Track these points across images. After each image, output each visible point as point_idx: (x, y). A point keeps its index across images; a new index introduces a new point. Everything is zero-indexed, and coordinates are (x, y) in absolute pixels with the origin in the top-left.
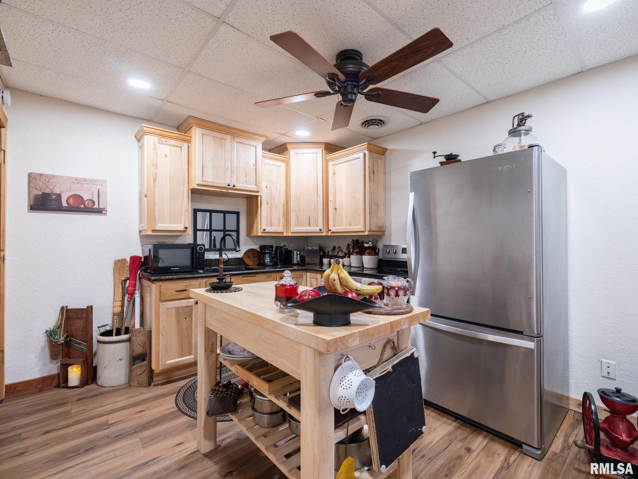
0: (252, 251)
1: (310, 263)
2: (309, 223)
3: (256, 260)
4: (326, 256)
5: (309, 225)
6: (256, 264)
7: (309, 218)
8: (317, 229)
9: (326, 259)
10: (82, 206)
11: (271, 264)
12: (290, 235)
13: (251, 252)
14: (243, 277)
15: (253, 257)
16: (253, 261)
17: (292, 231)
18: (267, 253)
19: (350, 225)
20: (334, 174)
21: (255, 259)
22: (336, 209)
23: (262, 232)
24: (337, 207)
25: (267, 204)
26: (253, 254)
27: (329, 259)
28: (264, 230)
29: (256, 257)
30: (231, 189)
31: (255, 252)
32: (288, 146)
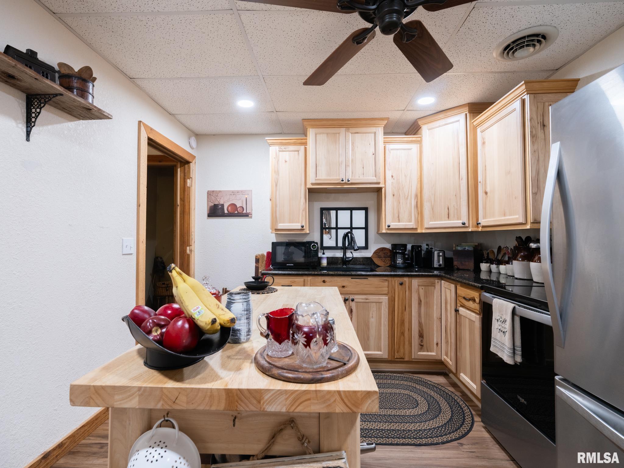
0: (383, 250)
1: (461, 267)
2: (448, 215)
3: (388, 261)
4: (485, 260)
5: (448, 218)
6: (388, 265)
7: (448, 208)
8: (458, 223)
9: (485, 264)
10: (236, 212)
11: (402, 266)
12: (424, 231)
13: (381, 251)
14: (352, 279)
15: (385, 257)
16: (384, 262)
17: (426, 226)
18: (399, 253)
19: (505, 215)
20: (484, 143)
21: (387, 259)
22: (486, 193)
23: (387, 229)
24: (488, 190)
25: (394, 195)
26: (384, 253)
27: (488, 265)
28: (389, 226)
29: (389, 257)
30: (346, 184)
31: (387, 252)
32: (420, 123)
